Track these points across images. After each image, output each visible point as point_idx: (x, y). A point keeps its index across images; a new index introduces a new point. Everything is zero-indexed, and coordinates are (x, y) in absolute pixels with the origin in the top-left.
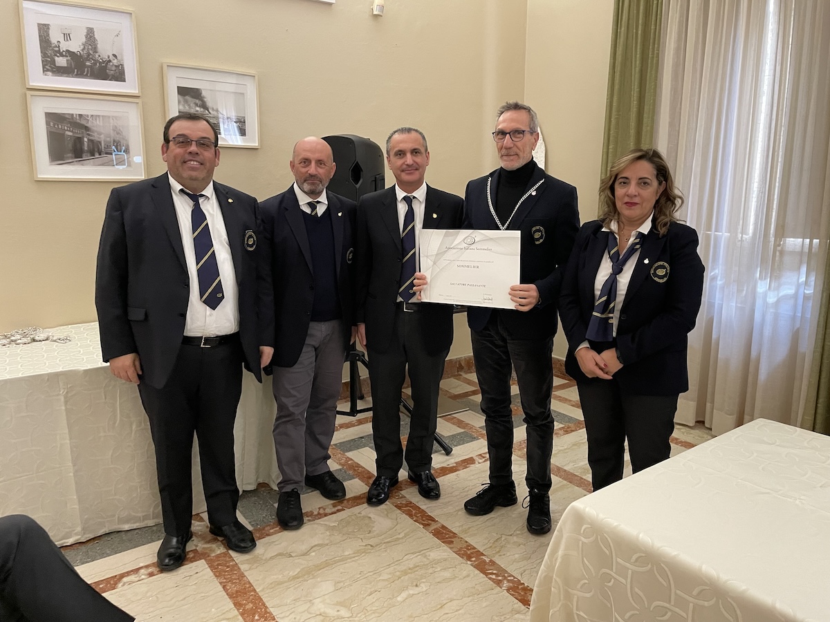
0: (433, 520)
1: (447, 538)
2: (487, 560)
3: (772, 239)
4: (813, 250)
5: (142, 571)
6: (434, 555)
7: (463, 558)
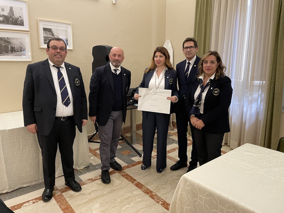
0: (135, 180)
1: (140, 187)
2: (154, 194)
3: (250, 81)
4: (263, 85)
5: (31, 201)
6: (135, 193)
7: (145, 193)
